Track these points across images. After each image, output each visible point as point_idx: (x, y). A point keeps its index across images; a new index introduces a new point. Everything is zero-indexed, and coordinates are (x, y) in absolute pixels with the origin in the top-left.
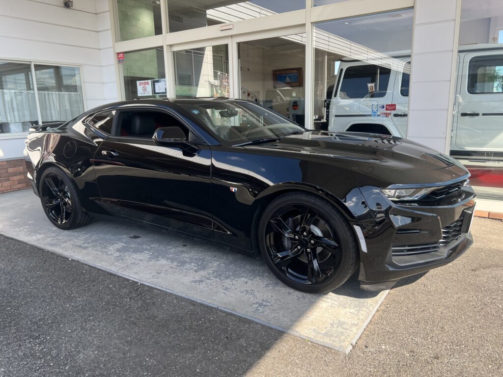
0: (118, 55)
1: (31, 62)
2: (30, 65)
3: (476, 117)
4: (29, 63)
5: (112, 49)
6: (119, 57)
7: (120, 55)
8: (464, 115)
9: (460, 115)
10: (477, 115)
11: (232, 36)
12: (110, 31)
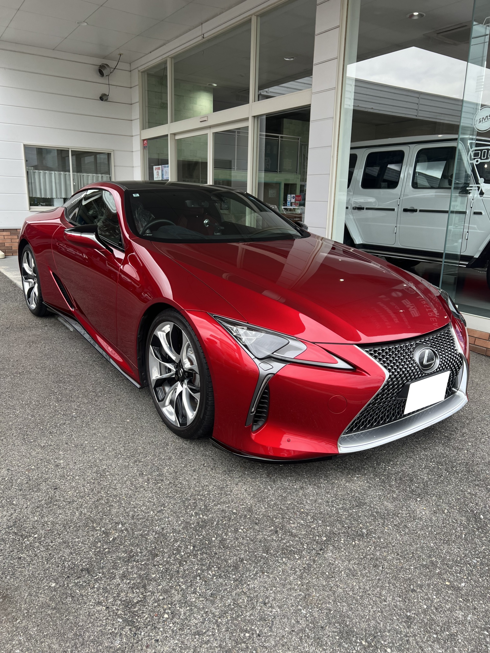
0: (144, 142)
1: (69, 148)
2: (68, 151)
3: (415, 213)
4: (68, 149)
5: (139, 136)
6: (144, 143)
7: (146, 141)
8: (405, 210)
9: (402, 210)
10: (415, 211)
11: (210, 127)
12: (139, 120)
